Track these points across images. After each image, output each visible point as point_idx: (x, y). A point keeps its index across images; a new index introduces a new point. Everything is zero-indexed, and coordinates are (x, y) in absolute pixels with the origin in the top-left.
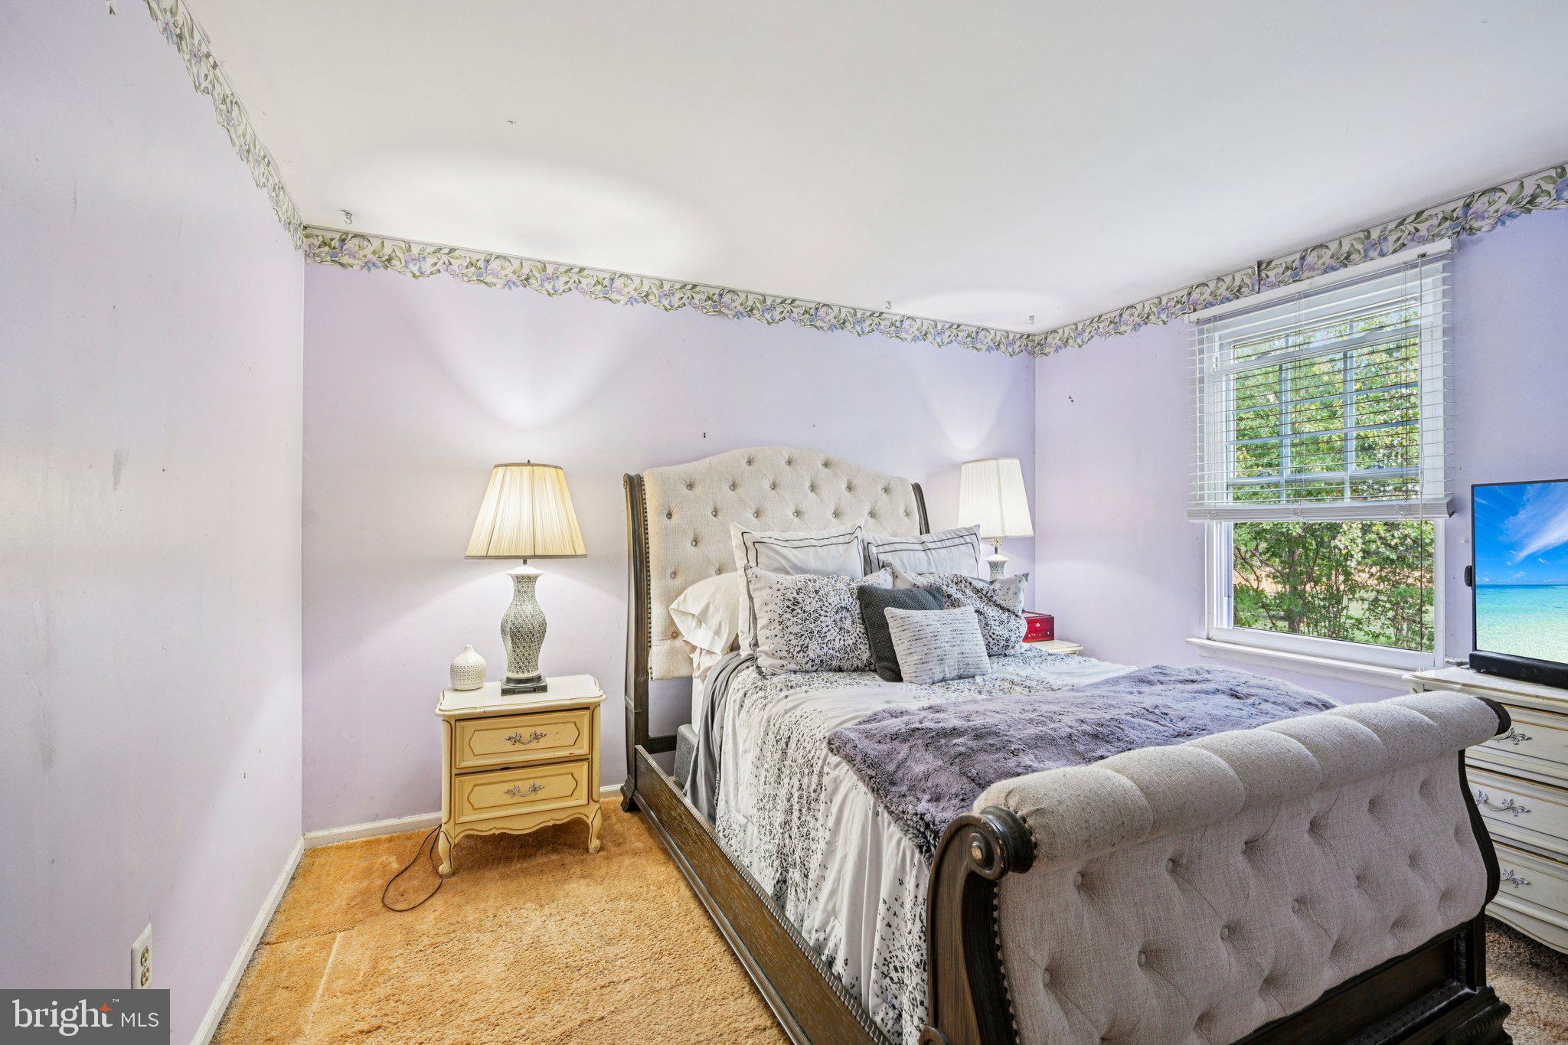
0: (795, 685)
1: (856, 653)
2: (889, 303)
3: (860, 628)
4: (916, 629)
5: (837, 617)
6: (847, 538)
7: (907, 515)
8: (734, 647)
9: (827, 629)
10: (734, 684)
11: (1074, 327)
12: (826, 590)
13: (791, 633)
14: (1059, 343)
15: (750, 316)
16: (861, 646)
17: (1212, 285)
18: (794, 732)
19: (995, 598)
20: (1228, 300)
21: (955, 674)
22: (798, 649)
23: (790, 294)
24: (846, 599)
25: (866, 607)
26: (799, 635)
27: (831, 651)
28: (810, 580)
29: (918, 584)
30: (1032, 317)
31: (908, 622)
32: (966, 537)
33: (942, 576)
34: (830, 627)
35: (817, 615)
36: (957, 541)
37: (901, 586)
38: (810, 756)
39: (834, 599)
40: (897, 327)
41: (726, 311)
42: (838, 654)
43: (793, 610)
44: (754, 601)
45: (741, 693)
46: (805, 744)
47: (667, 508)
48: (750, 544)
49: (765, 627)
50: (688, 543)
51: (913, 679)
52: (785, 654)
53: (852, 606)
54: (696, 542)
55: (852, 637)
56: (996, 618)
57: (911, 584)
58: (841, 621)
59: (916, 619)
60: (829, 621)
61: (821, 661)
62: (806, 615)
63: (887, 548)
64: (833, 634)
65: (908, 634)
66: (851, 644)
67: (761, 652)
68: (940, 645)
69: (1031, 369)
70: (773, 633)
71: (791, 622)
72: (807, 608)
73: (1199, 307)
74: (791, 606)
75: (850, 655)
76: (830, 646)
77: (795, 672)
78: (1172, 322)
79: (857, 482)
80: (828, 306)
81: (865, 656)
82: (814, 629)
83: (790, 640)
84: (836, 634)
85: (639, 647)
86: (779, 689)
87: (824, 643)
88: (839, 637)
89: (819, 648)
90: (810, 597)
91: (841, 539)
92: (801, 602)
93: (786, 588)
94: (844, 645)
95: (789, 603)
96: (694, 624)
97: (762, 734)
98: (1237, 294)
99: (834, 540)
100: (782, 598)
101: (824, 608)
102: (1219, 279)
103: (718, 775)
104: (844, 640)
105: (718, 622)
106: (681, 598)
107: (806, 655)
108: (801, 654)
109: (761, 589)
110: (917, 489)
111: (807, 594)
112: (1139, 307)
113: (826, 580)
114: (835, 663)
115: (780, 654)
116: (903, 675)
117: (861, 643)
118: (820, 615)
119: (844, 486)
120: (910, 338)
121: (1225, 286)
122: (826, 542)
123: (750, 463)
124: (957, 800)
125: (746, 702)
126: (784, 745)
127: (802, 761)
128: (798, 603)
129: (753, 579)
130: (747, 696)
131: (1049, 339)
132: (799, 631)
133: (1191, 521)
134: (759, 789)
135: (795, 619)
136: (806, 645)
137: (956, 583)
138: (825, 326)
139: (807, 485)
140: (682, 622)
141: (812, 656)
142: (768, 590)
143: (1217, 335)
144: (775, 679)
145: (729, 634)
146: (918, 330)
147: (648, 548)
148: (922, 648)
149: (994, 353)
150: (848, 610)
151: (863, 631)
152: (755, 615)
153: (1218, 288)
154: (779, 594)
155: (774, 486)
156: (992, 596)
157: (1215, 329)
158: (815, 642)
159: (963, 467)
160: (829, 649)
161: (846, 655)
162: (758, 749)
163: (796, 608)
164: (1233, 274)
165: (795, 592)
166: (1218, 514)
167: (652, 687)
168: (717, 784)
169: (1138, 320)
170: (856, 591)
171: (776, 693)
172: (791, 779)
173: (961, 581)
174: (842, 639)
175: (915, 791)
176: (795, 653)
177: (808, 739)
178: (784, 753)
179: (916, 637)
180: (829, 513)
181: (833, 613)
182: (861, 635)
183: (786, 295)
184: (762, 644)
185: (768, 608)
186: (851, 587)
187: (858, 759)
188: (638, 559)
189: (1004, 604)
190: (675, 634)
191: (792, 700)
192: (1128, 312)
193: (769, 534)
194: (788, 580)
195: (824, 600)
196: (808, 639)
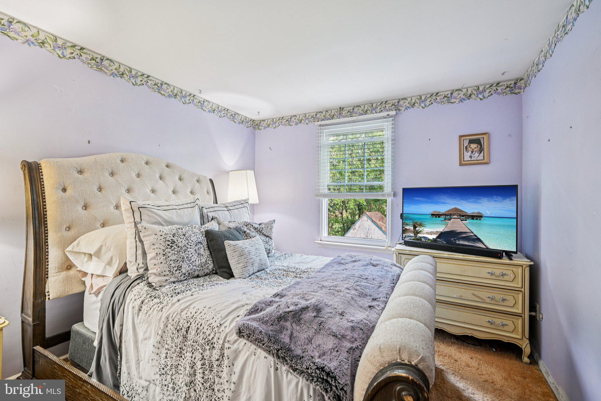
0: (180, 292)
1: (207, 266)
2: (200, 91)
3: (208, 252)
4: (241, 251)
5: (197, 248)
6: (192, 205)
7: (208, 193)
8: (123, 271)
9: (192, 255)
10: (130, 296)
11: (272, 120)
12: (189, 233)
13: (171, 260)
14: (266, 126)
15: (122, 78)
16: (209, 262)
17: (324, 113)
18: (193, 323)
19: (263, 231)
20: (329, 119)
21: (257, 271)
22: (176, 268)
23: (147, 72)
24: (200, 238)
25: (210, 241)
26: (176, 261)
27: (194, 267)
28: (179, 229)
29: (230, 227)
30: (259, 112)
31: (236, 248)
32: (244, 204)
33: (239, 223)
34: (193, 254)
35: (186, 248)
36: (241, 206)
37: (223, 229)
38: (210, 338)
39: (194, 238)
40: (202, 104)
41: (105, 70)
42: (198, 268)
43: (172, 246)
44: (144, 243)
45: (139, 302)
46: (205, 330)
47: (62, 185)
48: (135, 209)
49: (154, 258)
50: (80, 208)
51: (241, 276)
52: (168, 273)
53: (203, 241)
54: (85, 207)
55: (205, 258)
56: (265, 240)
57: (228, 227)
58: (198, 249)
59: (240, 245)
60: (192, 251)
61: (189, 273)
62: (179, 248)
63: (211, 210)
64: (195, 257)
65: (237, 253)
66: (204, 262)
67: (151, 273)
68: (252, 257)
69: (254, 134)
70: (159, 261)
71: (171, 253)
72: (180, 245)
73: (319, 120)
74: (170, 244)
75: (204, 268)
76: (194, 264)
77: (174, 282)
78: (310, 124)
79: (184, 176)
80: (168, 84)
81: (211, 267)
82: (184, 256)
83: (171, 264)
84: (196, 257)
85: (38, 279)
86: (170, 296)
87: (190, 263)
88: (198, 258)
89: (188, 266)
90: (181, 238)
91: (189, 205)
92: (176, 241)
93: (166, 234)
94: (201, 263)
95: (169, 243)
96: (86, 259)
97: (162, 326)
98: (332, 117)
99: (186, 206)
100: (164, 240)
101: (189, 244)
102: (327, 111)
103: (119, 357)
104: (201, 260)
105: (110, 256)
106: (76, 242)
107: (180, 271)
108: (178, 271)
109: (149, 235)
110: (211, 181)
111: (179, 236)
112: (298, 116)
113: (188, 228)
114: (196, 273)
115: (164, 273)
116: (234, 274)
117: (209, 260)
118: (187, 248)
119: (178, 178)
120: (207, 110)
121: (328, 114)
122: (181, 207)
123: (122, 161)
124: (335, 352)
125: (144, 307)
126: (185, 333)
127: (203, 341)
128: (174, 242)
129: (143, 230)
130: (144, 303)
131: (262, 123)
132: (176, 258)
133: (316, 198)
134: (160, 362)
135: (173, 252)
136: (180, 266)
137: (246, 226)
138: (166, 94)
139: (158, 176)
140: (76, 259)
141: (184, 271)
142: (154, 236)
143: (325, 131)
144: (164, 289)
145: (119, 263)
146: (211, 107)
147: (46, 211)
148: (244, 260)
149: (241, 125)
150: (201, 244)
151: (209, 254)
152: (145, 251)
153: (326, 114)
154: (162, 237)
155: (138, 176)
156: (262, 231)
157: (325, 129)
158: (186, 264)
159: (230, 173)
160: (193, 266)
161: (202, 268)
162: (159, 338)
163: (173, 245)
164: (331, 110)
165: (171, 236)
166: (325, 196)
167: (48, 305)
168: (119, 363)
169: (297, 121)
170: (204, 233)
171: (168, 299)
172: (193, 353)
173: (248, 225)
174: (200, 259)
175: (307, 352)
176: (174, 272)
177: (206, 327)
178: (185, 337)
179: (241, 255)
180: (170, 192)
181: (194, 246)
182: (208, 256)
183: (145, 72)
184: (151, 269)
185: (155, 247)
186: (201, 231)
187: (266, 340)
188: (37, 219)
189: (267, 234)
190: (69, 266)
191: (184, 302)
192: (294, 118)
193: (147, 202)
194: (167, 229)
195: (189, 239)
196: (181, 262)
